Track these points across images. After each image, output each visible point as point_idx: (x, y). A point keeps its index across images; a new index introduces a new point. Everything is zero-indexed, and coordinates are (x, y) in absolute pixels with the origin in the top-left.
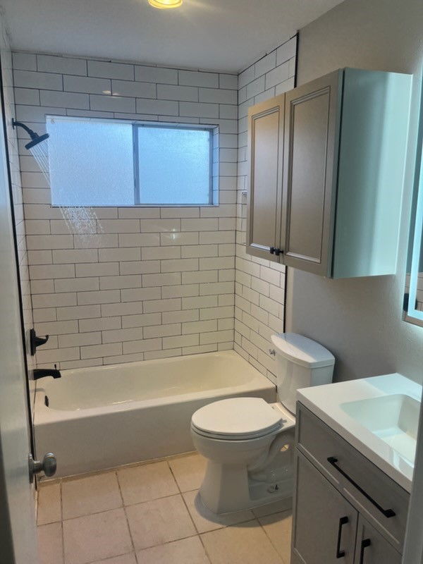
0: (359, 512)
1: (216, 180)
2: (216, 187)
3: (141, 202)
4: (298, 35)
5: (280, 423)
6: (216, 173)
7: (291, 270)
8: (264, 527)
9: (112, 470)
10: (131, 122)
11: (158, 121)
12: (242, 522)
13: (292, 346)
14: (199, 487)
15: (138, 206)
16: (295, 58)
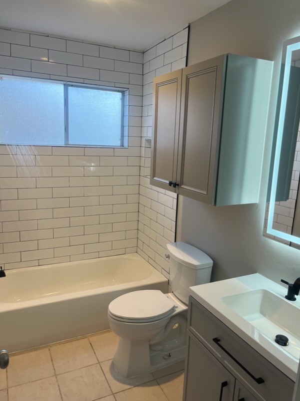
0: (236, 379)
1: (126, 129)
2: (126, 134)
3: (70, 143)
4: (189, 27)
5: (173, 309)
6: (126, 124)
7: (181, 197)
8: (161, 386)
9: (45, 347)
10: (63, 82)
11: (83, 83)
12: (145, 383)
13: (181, 252)
14: (112, 357)
15: (67, 146)
16: (187, 43)
